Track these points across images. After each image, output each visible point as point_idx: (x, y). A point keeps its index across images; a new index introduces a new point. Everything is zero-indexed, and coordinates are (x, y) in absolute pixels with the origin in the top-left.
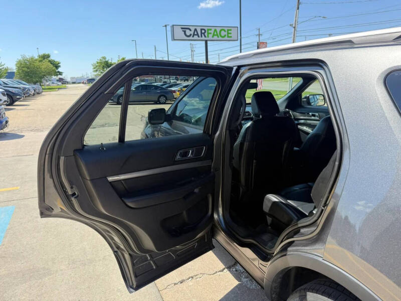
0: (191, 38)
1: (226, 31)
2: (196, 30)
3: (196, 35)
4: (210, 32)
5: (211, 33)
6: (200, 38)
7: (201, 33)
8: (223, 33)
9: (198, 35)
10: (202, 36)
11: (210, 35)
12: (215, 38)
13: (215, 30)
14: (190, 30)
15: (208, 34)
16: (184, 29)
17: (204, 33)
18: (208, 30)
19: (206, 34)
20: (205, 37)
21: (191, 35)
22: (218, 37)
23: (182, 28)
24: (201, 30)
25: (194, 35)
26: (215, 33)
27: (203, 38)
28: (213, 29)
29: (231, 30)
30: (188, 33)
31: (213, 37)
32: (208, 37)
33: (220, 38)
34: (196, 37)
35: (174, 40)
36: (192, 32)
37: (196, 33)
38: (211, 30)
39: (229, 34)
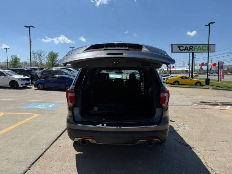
0: (183, 51)
1: (207, 46)
2: (186, 47)
3: (186, 49)
4: (195, 47)
5: (196, 48)
6: (189, 51)
7: (190, 48)
8: (204, 48)
9: (187, 49)
10: (190, 50)
11: (195, 49)
12: (199, 51)
13: (199, 46)
14: (183, 47)
15: (194, 48)
16: (179, 46)
17: (192, 49)
18: (194, 46)
19: (193, 49)
20: (192, 50)
21: (183, 49)
22: (201, 50)
23: (178, 46)
24: (190, 47)
25: (185, 49)
26: (199, 48)
27: (191, 51)
28: (198, 46)
29: (210, 46)
30: (181, 48)
31: (197, 50)
32: (194, 50)
33: (202, 51)
34: (186, 51)
35: (173, 52)
36: (184, 48)
37: (186, 48)
38: (196, 46)
39: (209, 48)
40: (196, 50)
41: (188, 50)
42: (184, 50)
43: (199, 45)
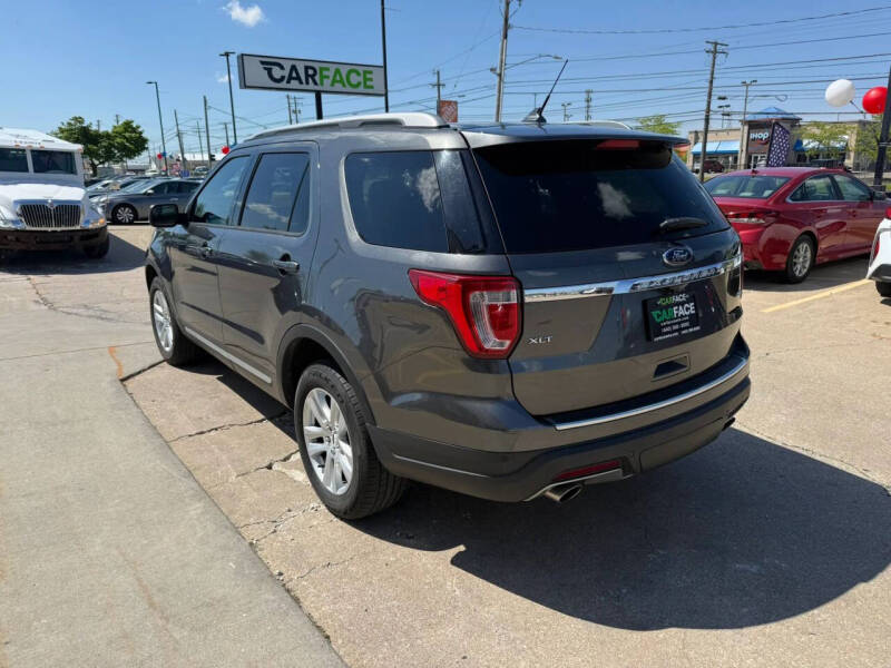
0: (283, 84)
1: (362, 72)
2: (294, 68)
3: (294, 79)
4: (325, 73)
5: (327, 77)
6: (304, 86)
7: (307, 76)
8: (354, 79)
9: (298, 78)
10: (307, 83)
11: (325, 81)
12: (338, 87)
13: (337, 71)
14: (282, 68)
15: (322, 77)
16: (269, 64)
17: (313, 76)
18: (321, 69)
19: (317, 78)
20: (316, 84)
21: (283, 78)
22: (344, 86)
23: (262, 63)
24: (307, 68)
25: (290, 78)
26: (338, 78)
27: (311, 86)
28: (333, 68)
29: (371, 72)
30: (277, 72)
31: (332, 85)
32: (322, 84)
33: (349, 89)
34: (294, 84)
35: (246, 87)
36: (286, 73)
38: (327, 69)
39: (366, 80)
40: (327, 85)
41: (301, 83)
42: (288, 82)
43: (336, 66)
